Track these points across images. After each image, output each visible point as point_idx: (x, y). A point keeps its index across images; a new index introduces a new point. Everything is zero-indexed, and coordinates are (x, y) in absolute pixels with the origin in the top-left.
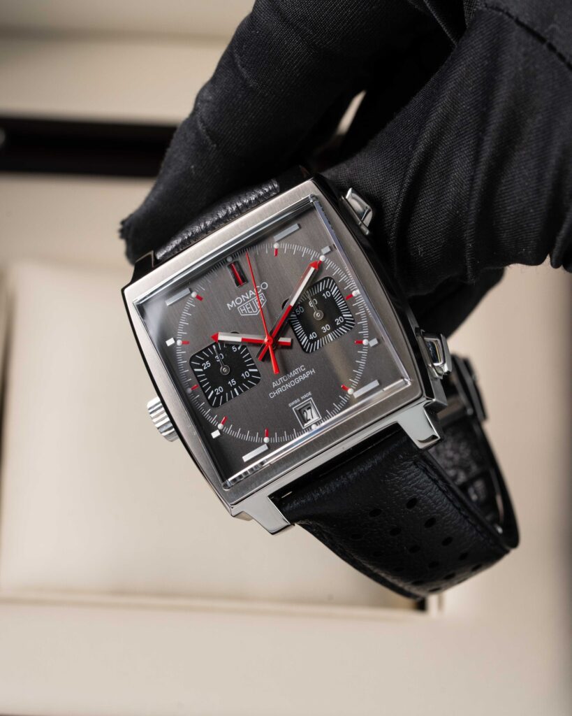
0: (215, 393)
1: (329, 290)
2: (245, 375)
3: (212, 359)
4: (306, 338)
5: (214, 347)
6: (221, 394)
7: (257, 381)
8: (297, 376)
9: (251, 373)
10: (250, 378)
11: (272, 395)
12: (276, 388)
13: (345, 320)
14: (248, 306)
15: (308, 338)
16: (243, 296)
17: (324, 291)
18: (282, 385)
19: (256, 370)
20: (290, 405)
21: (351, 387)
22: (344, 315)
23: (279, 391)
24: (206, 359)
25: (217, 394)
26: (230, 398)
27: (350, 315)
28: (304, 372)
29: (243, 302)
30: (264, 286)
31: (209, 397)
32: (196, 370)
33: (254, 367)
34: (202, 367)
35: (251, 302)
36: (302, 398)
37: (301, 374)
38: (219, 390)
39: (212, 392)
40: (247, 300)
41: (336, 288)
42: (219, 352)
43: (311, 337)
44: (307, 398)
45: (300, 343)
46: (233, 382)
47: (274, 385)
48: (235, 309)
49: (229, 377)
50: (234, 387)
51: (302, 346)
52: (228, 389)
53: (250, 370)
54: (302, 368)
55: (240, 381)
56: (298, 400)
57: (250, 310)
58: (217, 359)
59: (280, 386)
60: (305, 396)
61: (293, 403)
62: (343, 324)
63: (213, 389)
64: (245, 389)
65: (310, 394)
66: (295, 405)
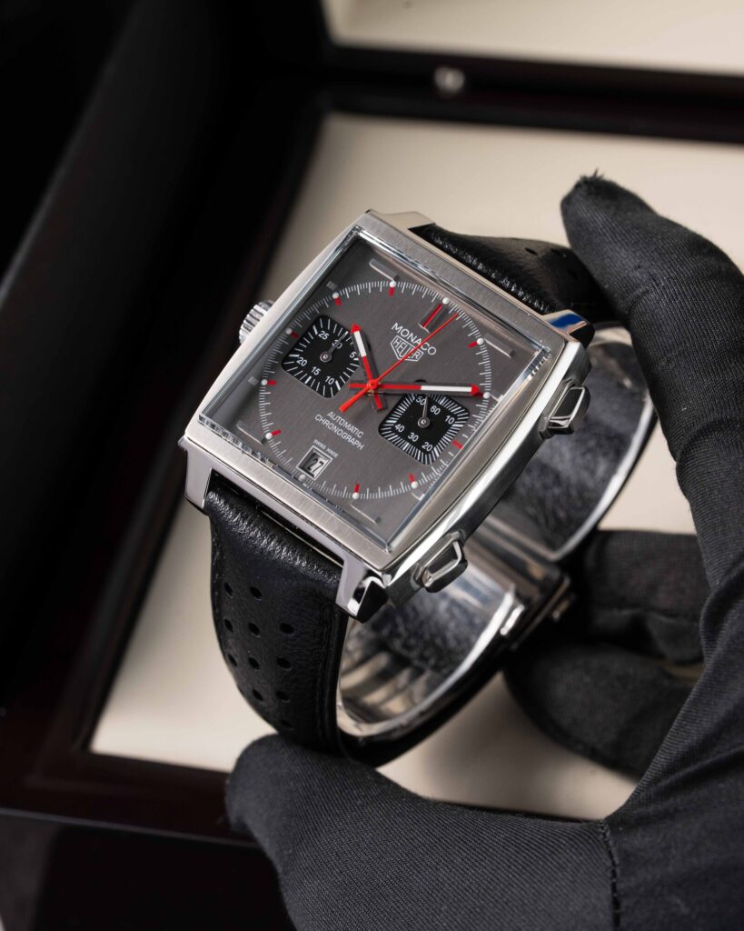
0: (297, 359)
1: (456, 420)
2: (330, 380)
3: (333, 337)
4: (395, 422)
5: (347, 333)
6: (299, 366)
7: (328, 395)
8: (349, 432)
9: (334, 385)
10: (328, 387)
11: (319, 418)
12: (328, 418)
13: (430, 452)
14: (404, 346)
15: (395, 424)
16: (412, 335)
17: (452, 415)
18: (334, 422)
19: (339, 388)
20: (316, 441)
21: (360, 493)
22: (435, 449)
23: (326, 423)
24: (330, 332)
25: (298, 362)
26: (298, 377)
27: (438, 455)
28: (357, 438)
29: (405, 338)
30: (432, 351)
31: (291, 355)
32: (314, 327)
33: (341, 384)
34: (319, 332)
35: (409, 346)
36: (328, 450)
37: (354, 436)
38: (303, 362)
39: (297, 356)
40: (409, 341)
41: (461, 426)
42: (343, 341)
43: (397, 427)
44: (330, 455)
45: (387, 418)
46: (316, 371)
47: (331, 415)
48: (395, 333)
49: (320, 365)
50: (312, 375)
51: (384, 422)
52: (308, 369)
53: (337, 382)
54: (359, 433)
55: (321, 378)
56: (324, 447)
57: (400, 350)
58: (334, 342)
59: (331, 421)
60: (332, 452)
61: (319, 443)
62: (424, 451)
63: (301, 354)
64: (314, 388)
65: (336, 455)
66: (318, 446)
